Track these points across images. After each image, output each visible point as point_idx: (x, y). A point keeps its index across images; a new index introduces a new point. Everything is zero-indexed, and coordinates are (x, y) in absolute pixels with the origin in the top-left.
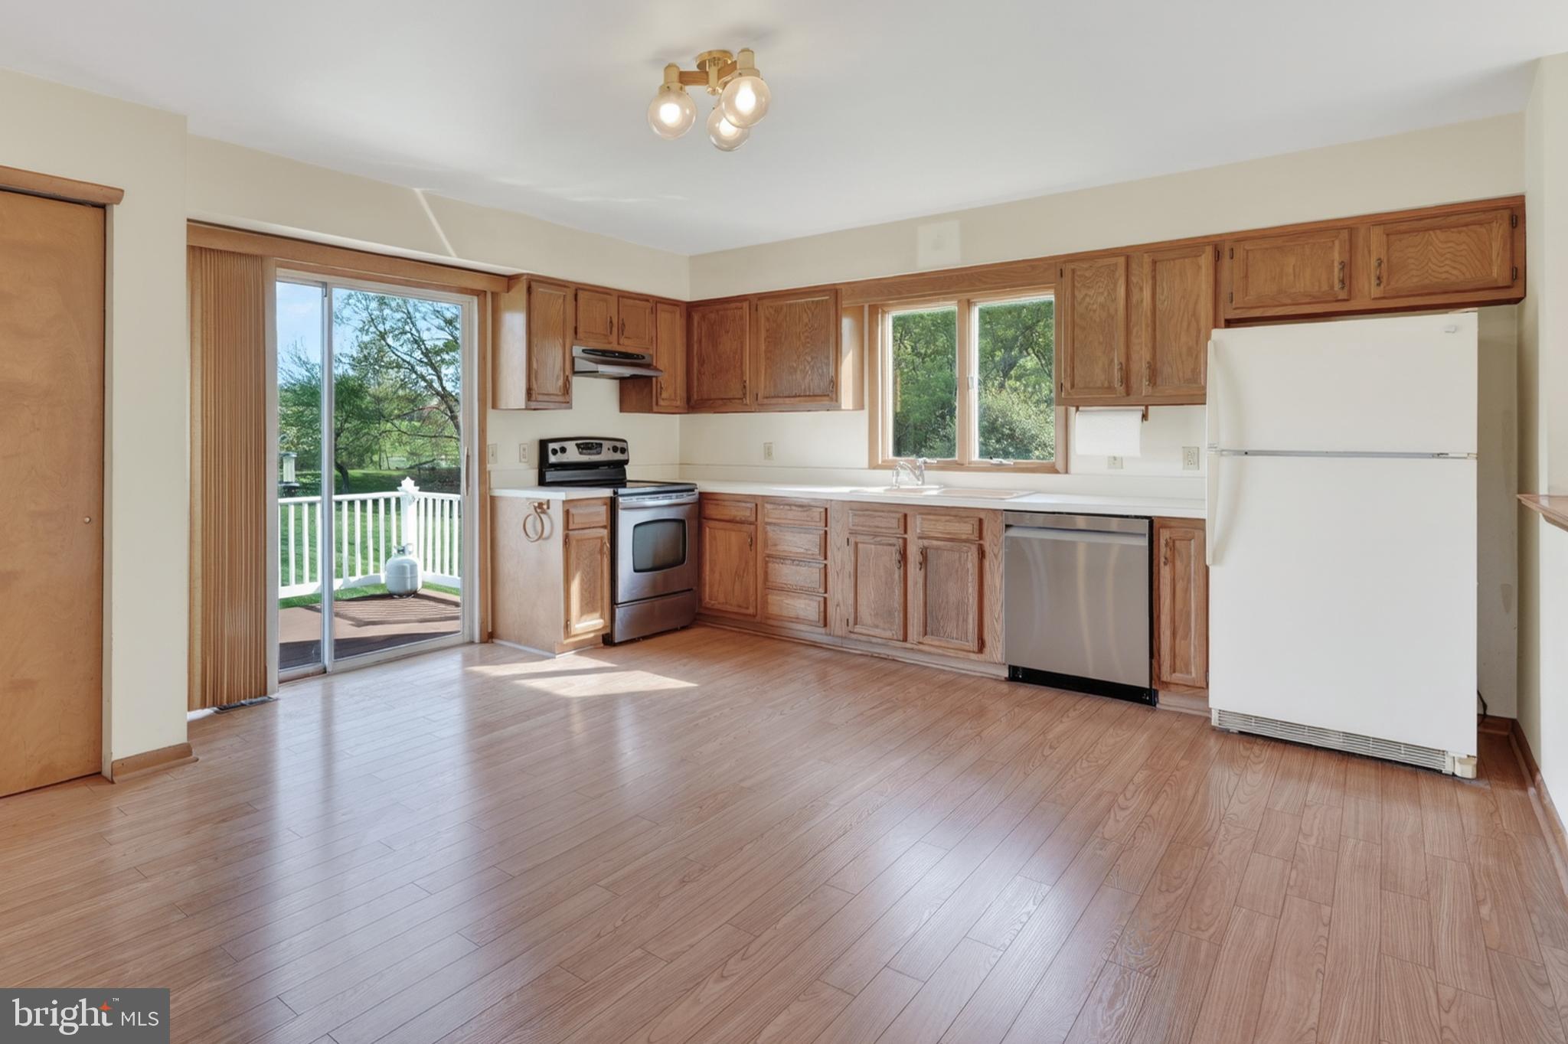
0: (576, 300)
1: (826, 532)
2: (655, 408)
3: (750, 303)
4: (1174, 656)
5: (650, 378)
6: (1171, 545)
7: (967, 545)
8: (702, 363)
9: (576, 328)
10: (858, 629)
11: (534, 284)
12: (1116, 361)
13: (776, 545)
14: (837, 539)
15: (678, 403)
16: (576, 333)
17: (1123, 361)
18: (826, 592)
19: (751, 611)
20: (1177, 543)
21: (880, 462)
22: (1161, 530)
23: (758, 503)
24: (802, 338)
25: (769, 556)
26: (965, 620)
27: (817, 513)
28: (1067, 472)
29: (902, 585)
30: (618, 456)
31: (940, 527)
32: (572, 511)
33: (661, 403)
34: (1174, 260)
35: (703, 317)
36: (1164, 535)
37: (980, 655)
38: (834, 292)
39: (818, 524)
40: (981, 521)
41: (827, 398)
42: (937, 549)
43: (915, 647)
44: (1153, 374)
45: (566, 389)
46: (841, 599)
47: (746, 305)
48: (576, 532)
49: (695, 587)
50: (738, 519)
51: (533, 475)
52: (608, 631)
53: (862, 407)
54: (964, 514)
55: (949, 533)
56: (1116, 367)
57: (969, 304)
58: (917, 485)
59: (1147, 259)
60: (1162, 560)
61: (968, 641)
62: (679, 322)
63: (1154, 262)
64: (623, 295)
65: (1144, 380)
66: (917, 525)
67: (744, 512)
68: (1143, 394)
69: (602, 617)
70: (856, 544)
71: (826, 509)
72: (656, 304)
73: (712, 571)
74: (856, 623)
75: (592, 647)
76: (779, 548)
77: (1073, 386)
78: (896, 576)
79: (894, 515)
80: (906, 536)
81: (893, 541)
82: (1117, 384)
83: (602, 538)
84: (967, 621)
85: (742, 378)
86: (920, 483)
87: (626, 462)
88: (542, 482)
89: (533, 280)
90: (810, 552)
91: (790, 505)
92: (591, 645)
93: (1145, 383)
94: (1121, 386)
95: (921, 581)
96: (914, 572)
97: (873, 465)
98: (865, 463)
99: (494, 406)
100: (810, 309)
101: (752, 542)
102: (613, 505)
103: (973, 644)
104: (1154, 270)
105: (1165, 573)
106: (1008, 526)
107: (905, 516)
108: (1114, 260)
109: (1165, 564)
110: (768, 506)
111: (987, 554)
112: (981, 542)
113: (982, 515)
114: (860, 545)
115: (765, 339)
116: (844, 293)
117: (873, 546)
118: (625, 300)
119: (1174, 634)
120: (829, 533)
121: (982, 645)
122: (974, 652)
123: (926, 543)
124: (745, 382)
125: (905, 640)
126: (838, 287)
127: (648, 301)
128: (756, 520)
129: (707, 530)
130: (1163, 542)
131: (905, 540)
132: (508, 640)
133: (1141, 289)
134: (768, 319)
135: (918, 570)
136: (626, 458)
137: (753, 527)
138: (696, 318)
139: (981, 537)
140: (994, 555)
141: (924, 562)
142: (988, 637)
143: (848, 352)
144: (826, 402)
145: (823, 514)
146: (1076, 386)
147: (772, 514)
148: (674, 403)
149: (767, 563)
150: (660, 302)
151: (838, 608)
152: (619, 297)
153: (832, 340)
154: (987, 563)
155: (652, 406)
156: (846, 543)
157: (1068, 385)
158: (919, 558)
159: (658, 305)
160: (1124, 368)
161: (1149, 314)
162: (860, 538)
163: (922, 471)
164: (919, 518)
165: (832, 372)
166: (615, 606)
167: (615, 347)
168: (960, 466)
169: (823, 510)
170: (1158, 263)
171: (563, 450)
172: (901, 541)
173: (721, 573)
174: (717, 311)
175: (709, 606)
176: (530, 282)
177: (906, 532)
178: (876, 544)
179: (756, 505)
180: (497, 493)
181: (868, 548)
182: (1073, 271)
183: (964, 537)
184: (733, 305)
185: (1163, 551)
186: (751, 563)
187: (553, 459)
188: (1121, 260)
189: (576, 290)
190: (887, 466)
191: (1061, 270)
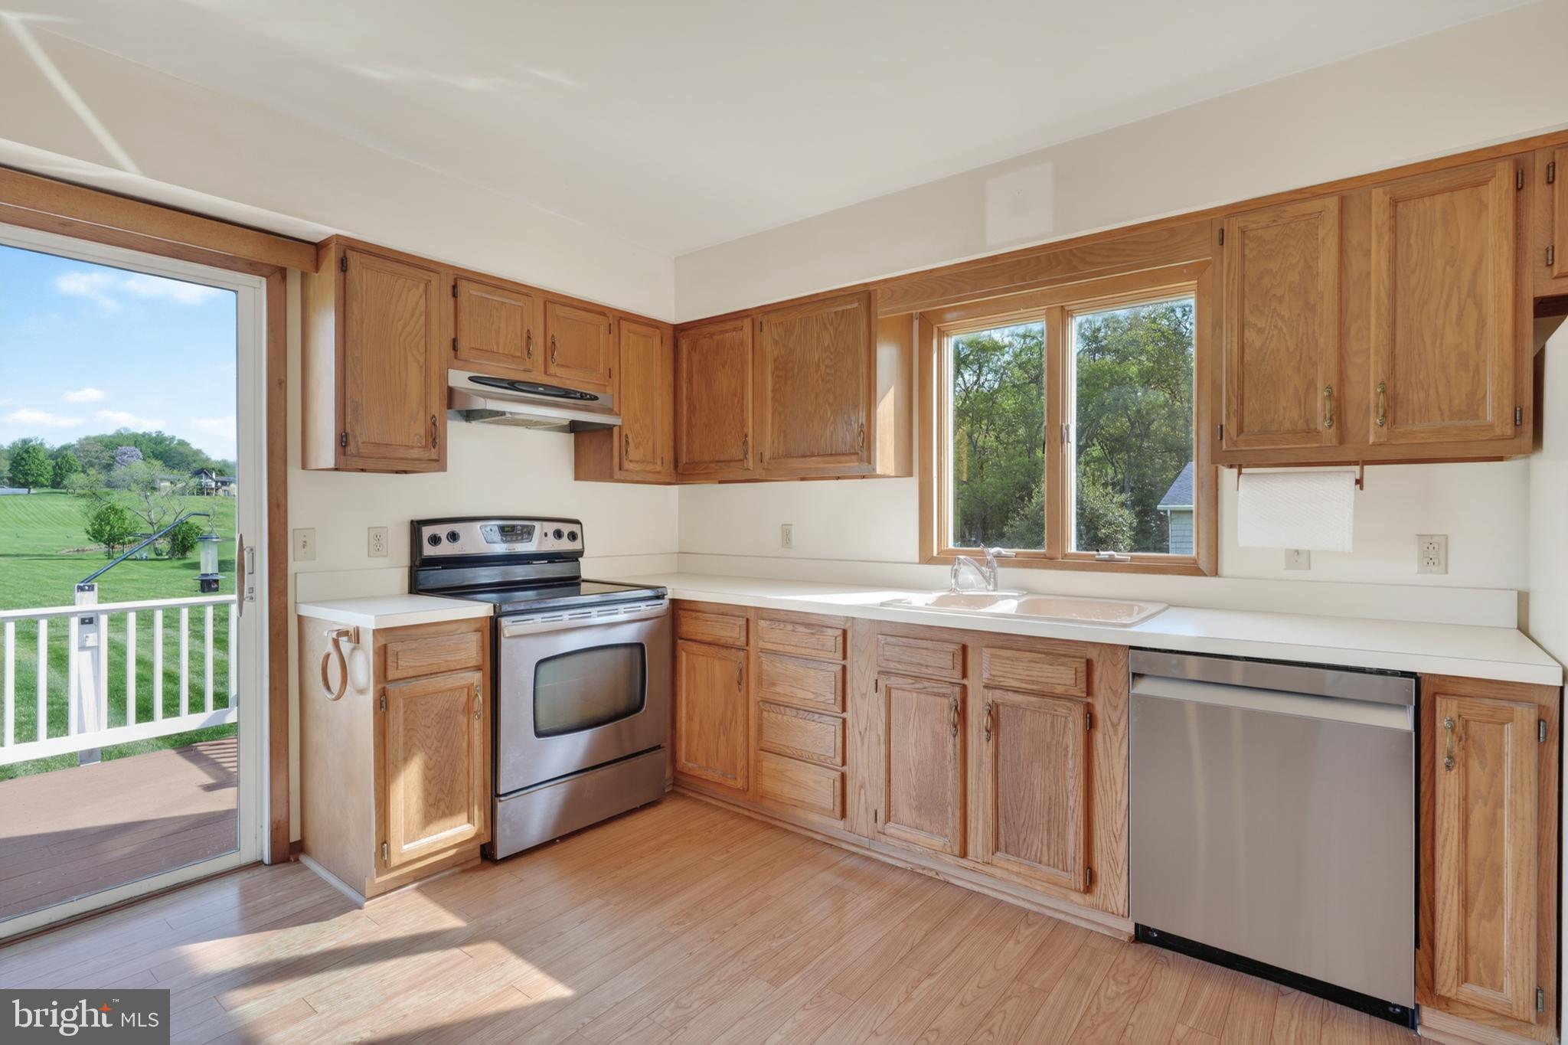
0: (455, 295)
1: (844, 668)
2: (618, 474)
3: (753, 319)
4: (1465, 949)
5: (608, 429)
6: (1462, 731)
7: (1069, 704)
8: (692, 410)
9: (455, 341)
10: (891, 828)
11: (351, 255)
12: (1320, 385)
13: (774, 684)
14: (861, 680)
15: (658, 468)
16: (455, 348)
17: (1334, 383)
18: (844, 763)
19: (740, 784)
20: (1473, 727)
21: (935, 553)
22: (1438, 699)
23: (749, 618)
24: (823, 368)
25: (765, 701)
26: (1062, 835)
27: (831, 637)
28: (1216, 573)
29: (958, 765)
30: (565, 545)
31: (1021, 671)
32: (393, 647)
33: (627, 465)
34: (1432, 195)
35: (693, 348)
36: (1446, 711)
37: (1088, 897)
38: (865, 295)
39: (831, 655)
40: (1089, 664)
41: (854, 457)
42: (1016, 707)
43: (980, 867)
44: (1392, 406)
45: (435, 439)
46: (866, 776)
47: (747, 323)
48: (402, 684)
49: (666, 744)
50: (723, 641)
51: (399, 576)
52: (486, 839)
53: (910, 474)
54: (1060, 650)
55: (1033, 682)
56: (1321, 394)
57: (1066, 314)
58: (988, 590)
59: (1379, 198)
60: (1442, 760)
61: (1067, 871)
62: (658, 353)
63: (1395, 203)
64: (552, 301)
65: (1372, 415)
66: (984, 666)
67: (732, 633)
68: (1370, 443)
69: (470, 820)
70: (889, 690)
71: (845, 632)
72: (619, 320)
73: (690, 719)
74: (888, 819)
75: (457, 869)
76: (778, 689)
77: (1240, 430)
78: (950, 748)
79: (945, 646)
80: (965, 682)
81: (947, 690)
82: (1322, 425)
83: (469, 687)
84: (1064, 838)
85: (743, 428)
86: (991, 587)
87: (580, 553)
88: (416, 588)
89: (353, 249)
90: (821, 699)
91: (794, 623)
92: (455, 866)
93: (1374, 420)
94: (1330, 426)
95: (988, 760)
96: (979, 747)
97: (926, 558)
98: (913, 552)
99: (304, 466)
100: (831, 323)
101: (742, 678)
102: (493, 629)
103: (1078, 879)
104: (1394, 217)
105: (1447, 785)
106: (1137, 676)
107: (964, 648)
108: (1315, 205)
109: (1448, 767)
110: (762, 623)
111: (1100, 724)
112: (1090, 700)
113: (1093, 654)
114: (894, 693)
115: (773, 373)
116: (879, 296)
117: (915, 695)
118: (557, 307)
119: (1466, 905)
120: (849, 668)
121: (1090, 880)
122: (1075, 890)
123: (998, 696)
124: (746, 436)
125: (964, 854)
126: (872, 288)
127: (604, 314)
128: (747, 644)
129: (684, 654)
130: (1442, 723)
131: (964, 687)
132: (317, 861)
133: (1367, 253)
134: (776, 343)
135: (985, 742)
136: (580, 547)
137: (742, 654)
138: (685, 346)
139: (1089, 692)
140: (1112, 723)
141: (994, 728)
142: (1101, 865)
143: (887, 391)
144: (853, 465)
145: (840, 640)
146: (1246, 429)
147: (767, 636)
148: (650, 467)
149: (761, 711)
150: (625, 320)
151: (863, 792)
152: (545, 302)
153: (863, 370)
154: (1099, 737)
155: (611, 469)
156: (874, 691)
157: (1231, 428)
158: (986, 720)
159: (624, 324)
160: (1335, 393)
161: (1384, 297)
162: (893, 681)
163: (993, 569)
164: (987, 653)
165: (863, 419)
166: (497, 799)
167: (537, 377)
168: (1049, 562)
169: (839, 632)
170: (1400, 205)
171: (453, 537)
172: (957, 689)
173: (701, 722)
174: (712, 335)
175: (685, 770)
176: (345, 251)
177: (964, 675)
178: (920, 691)
179: (748, 620)
180: (306, 610)
181: (907, 698)
182: (1243, 232)
183: (1060, 690)
184: (729, 326)
185: (1445, 741)
186: (740, 711)
187: (429, 551)
188: (1332, 203)
189: (456, 280)
190: (946, 559)
191: (1222, 230)
